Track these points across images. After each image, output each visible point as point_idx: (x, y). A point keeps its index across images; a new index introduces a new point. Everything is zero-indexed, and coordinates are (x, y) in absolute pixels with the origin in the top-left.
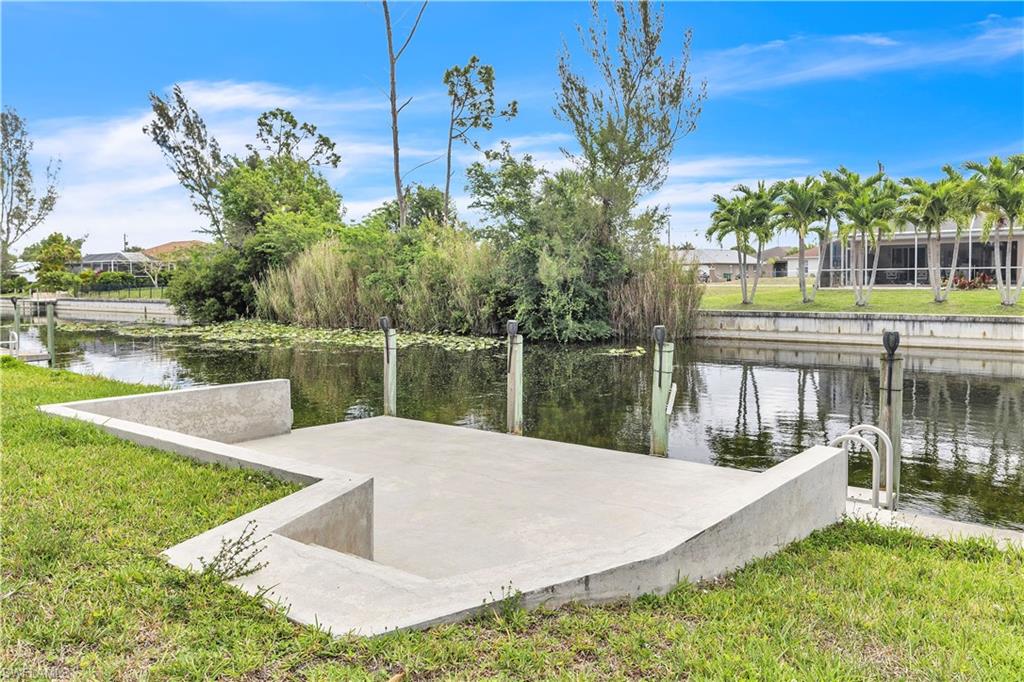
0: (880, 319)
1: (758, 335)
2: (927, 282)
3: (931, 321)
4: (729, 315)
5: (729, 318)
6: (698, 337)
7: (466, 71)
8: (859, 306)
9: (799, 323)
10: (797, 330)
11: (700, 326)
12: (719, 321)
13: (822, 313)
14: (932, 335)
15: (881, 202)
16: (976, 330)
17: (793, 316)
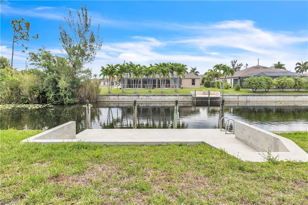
0: (141, 96)
1: (114, 100)
2: (140, 87)
3: (151, 96)
4: (107, 95)
5: (107, 96)
6: (99, 101)
7: (20, 22)
8: (135, 93)
9: (124, 97)
10: (123, 99)
11: (99, 98)
12: (104, 97)
13: (129, 95)
14: (151, 99)
15: (140, 70)
16: (158, 97)
17: (122, 95)
